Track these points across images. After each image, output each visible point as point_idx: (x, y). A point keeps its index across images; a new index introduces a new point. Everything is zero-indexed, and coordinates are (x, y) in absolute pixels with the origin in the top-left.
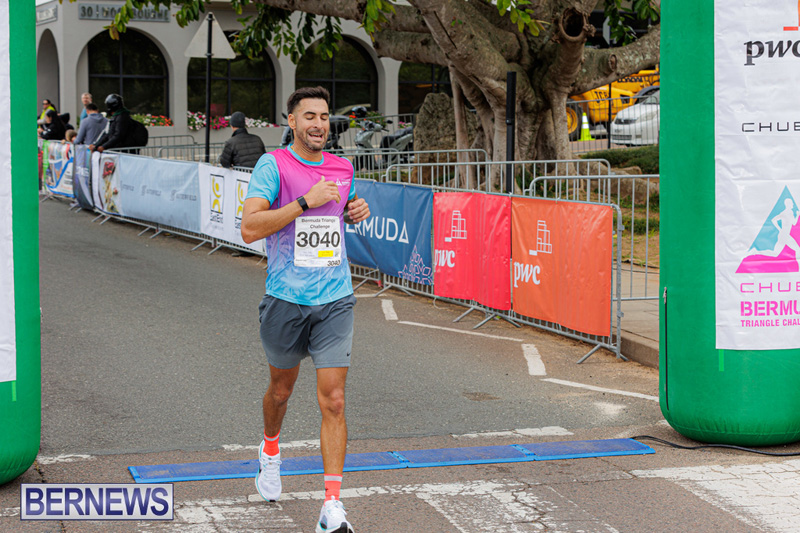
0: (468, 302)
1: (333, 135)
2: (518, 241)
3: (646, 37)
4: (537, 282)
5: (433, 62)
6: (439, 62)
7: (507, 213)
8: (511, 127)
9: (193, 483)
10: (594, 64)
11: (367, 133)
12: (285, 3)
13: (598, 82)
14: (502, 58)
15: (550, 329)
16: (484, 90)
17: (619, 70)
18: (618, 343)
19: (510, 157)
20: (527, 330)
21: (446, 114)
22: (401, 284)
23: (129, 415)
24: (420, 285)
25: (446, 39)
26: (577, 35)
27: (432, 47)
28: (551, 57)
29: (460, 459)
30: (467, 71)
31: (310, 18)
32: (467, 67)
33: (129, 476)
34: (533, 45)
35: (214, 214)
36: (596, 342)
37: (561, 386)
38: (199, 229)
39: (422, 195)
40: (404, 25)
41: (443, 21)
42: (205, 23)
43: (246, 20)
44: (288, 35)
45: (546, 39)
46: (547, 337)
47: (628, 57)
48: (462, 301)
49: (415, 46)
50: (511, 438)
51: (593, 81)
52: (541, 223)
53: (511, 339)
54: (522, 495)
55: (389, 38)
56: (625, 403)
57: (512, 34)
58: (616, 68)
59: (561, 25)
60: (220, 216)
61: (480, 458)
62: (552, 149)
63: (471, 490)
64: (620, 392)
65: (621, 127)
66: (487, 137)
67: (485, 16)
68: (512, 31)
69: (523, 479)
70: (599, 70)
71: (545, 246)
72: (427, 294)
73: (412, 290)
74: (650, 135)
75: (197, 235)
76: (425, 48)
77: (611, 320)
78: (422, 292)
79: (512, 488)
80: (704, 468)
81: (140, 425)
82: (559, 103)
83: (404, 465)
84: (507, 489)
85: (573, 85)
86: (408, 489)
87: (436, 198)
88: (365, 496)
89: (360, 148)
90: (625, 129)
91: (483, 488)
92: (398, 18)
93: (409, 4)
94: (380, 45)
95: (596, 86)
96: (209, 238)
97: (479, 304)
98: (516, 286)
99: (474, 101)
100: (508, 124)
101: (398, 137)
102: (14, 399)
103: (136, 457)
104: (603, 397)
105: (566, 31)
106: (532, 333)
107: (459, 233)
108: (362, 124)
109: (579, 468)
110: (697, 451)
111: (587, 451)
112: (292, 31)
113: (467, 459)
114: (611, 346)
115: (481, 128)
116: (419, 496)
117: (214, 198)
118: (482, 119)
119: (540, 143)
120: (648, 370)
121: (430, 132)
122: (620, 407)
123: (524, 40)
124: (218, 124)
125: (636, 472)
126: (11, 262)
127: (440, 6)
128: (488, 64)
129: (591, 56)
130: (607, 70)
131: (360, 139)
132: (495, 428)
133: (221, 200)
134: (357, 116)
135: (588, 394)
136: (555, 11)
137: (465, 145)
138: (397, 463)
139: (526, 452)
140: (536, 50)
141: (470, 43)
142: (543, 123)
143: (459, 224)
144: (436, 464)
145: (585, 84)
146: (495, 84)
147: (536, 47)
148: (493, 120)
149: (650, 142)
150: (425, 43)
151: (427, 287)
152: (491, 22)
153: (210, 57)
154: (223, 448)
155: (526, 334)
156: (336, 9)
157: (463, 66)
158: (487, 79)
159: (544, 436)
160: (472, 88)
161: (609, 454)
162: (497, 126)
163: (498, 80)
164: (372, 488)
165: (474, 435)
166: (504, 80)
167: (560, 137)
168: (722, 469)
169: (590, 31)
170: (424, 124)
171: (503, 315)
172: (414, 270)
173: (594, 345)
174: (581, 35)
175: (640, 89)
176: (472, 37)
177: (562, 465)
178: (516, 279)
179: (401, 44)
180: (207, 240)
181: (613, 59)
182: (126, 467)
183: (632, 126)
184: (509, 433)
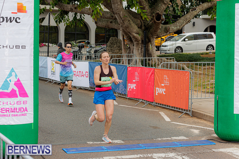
0: (139, 99)
1: (80, 49)
2: (157, 81)
3: (177, 22)
4: (165, 94)
5: (113, 28)
6: (115, 28)
7: (153, 73)
8: (145, 48)
9: (84, 153)
10: (163, 29)
11: (89, 49)
12: (70, 10)
13: (164, 34)
14: (137, 27)
15: (167, 107)
16: (132, 36)
17: (170, 31)
18: (191, 112)
19: (145, 56)
20: (158, 108)
21: (117, 43)
22: (116, 94)
23: (53, 133)
24: (122, 94)
25: (122, 21)
26: (159, 21)
27: (113, 24)
28: (151, 27)
29: (160, 146)
30: (127, 31)
31: (76, 14)
32: (127, 30)
33: (63, 151)
34: (145, 23)
35: (52, 72)
36: (183, 111)
37: (178, 125)
38: (47, 77)
39: (123, 67)
40: (106, 17)
41: (121, 16)
42: (48, 15)
43: (55, 14)
44: (68, 19)
45: (149, 22)
46: (165, 110)
47: (173, 27)
48: (137, 99)
49: (108, 23)
50: (171, 140)
51: (163, 34)
52: (165, 76)
53: (155, 110)
54: (184, 157)
55: (100, 21)
56: (199, 129)
57: (139, 20)
58: (169, 30)
59: (154, 18)
60: (54, 73)
61: (166, 146)
62: (150, 54)
63: (169, 156)
64: (196, 126)
65: (163, 48)
66: (132, 51)
67: (131, 14)
68: (139, 19)
69: (181, 152)
70: (164, 31)
71: (167, 83)
72: (125, 97)
73: (120, 95)
74: (172, 50)
75: (46, 78)
76: (111, 24)
77: (189, 105)
78: (123, 96)
79: (180, 155)
80: (233, 149)
81: (58, 136)
82: (153, 41)
83: (144, 148)
84: (179, 155)
85: (157, 35)
86: (150, 155)
87: (128, 68)
88: (138, 157)
89: (88, 53)
90: (165, 48)
91: (171, 155)
92: (104, 15)
93: (109, 11)
94: (97, 23)
95: (163, 36)
96: (51, 79)
97: (143, 100)
98: (157, 94)
99: (128, 40)
100: (144, 47)
101: (99, 50)
102: (33, 128)
103: (62, 146)
104: (191, 128)
105: (156, 19)
106: (160, 108)
107: (137, 79)
108: (88, 46)
109: (196, 149)
110: (227, 144)
111: (196, 144)
112: (69, 18)
113: (162, 146)
114: (189, 113)
115: (130, 48)
116: (153, 157)
117: (52, 67)
118: (130, 45)
119: (147, 52)
120: (200, 120)
121: (112, 48)
122: (198, 131)
123: (142, 22)
124: (41, 45)
125: (214, 150)
126: (33, 87)
127: (120, 12)
128: (133, 29)
129: (162, 27)
130: (167, 31)
131: (87, 50)
132: (165, 137)
133: (54, 68)
134: (87, 43)
135: (186, 127)
136: (152, 14)
137: (125, 53)
138: (142, 147)
139: (178, 144)
140: (146, 25)
141: (129, 23)
142: (148, 46)
143: (137, 76)
144: (154, 148)
145: (160, 35)
146: (135, 35)
147: (146, 24)
148: (134, 45)
149: (172, 52)
150: (111, 22)
151: (125, 95)
152: (132, 16)
153: (49, 25)
154: (87, 143)
155: (158, 109)
156: (85, 12)
157: (126, 29)
158: (133, 33)
159: (180, 139)
160: (127, 36)
161: (202, 145)
162: (135, 47)
163: (136, 34)
164: (138, 155)
165: (160, 139)
166: (138, 34)
167: (153, 50)
168: (237, 149)
169: (163, 20)
170: (110, 46)
171: (151, 103)
172: (121, 90)
173: (183, 112)
174: (160, 21)
175: (167, 37)
176: (129, 21)
177: (191, 148)
178: (157, 93)
179: (104, 22)
180: (49, 80)
181: (169, 28)
182: (61, 148)
183: (167, 47)
184: (170, 138)
